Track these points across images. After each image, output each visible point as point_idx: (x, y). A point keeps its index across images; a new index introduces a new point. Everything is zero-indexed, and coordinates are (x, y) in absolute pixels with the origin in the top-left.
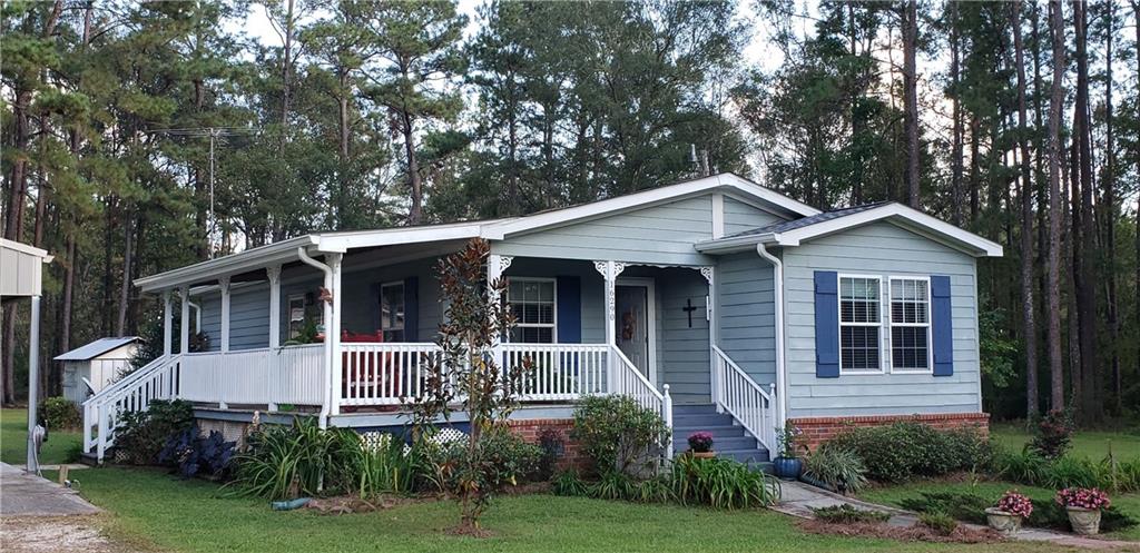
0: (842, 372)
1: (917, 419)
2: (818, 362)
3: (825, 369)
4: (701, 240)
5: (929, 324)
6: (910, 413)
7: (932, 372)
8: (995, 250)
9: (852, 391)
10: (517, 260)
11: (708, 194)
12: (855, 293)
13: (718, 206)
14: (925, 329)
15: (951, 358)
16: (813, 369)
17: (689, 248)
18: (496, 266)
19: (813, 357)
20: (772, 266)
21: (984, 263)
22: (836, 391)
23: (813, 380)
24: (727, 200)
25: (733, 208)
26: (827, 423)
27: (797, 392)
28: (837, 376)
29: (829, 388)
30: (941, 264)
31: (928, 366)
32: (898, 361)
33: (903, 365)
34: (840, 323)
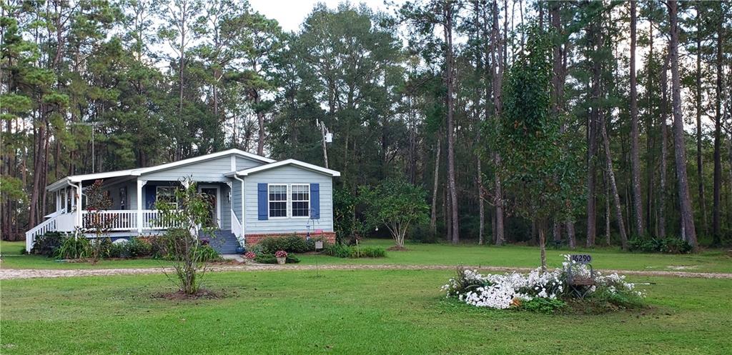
0: (269, 218)
1: (295, 234)
2: (259, 215)
3: (262, 217)
4: (227, 172)
5: (309, 201)
6: (293, 232)
7: (310, 217)
8: (337, 174)
9: (274, 224)
10: (148, 182)
11: (229, 156)
12: (275, 191)
13: (233, 160)
14: (307, 203)
15: (319, 212)
16: (257, 217)
17: (221, 175)
18: (140, 184)
19: (257, 213)
20: (241, 182)
21: (334, 178)
22: (268, 224)
23: (257, 221)
24: (237, 157)
25: (239, 160)
26: (261, 236)
27: (249, 225)
28: (267, 219)
29: (263, 224)
30: (315, 179)
31: (307, 215)
32: (295, 214)
33: (296, 215)
34: (269, 201)
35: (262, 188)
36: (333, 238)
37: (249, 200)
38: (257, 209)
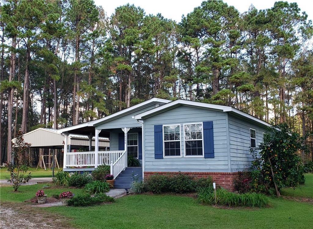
2: (155, 154)
3: (158, 156)
5: (203, 139)
7: (203, 156)
9: (168, 163)
10: (102, 130)
12: (169, 132)
14: (202, 141)
15: (214, 151)
16: (154, 156)
18: (97, 133)
19: (154, 152)
22: (163, 163)
23: (154, 159)
27: (147, 163)
28: (163, 158)
29: (159, 162)
30: (208, 117)
31: (202, 154)
32: (188, 153)
33: (190, 154)
34: (164, 141)
35: (158, 130)
36: (229, 179)
37: (147, 141)
38: (153, 148)
